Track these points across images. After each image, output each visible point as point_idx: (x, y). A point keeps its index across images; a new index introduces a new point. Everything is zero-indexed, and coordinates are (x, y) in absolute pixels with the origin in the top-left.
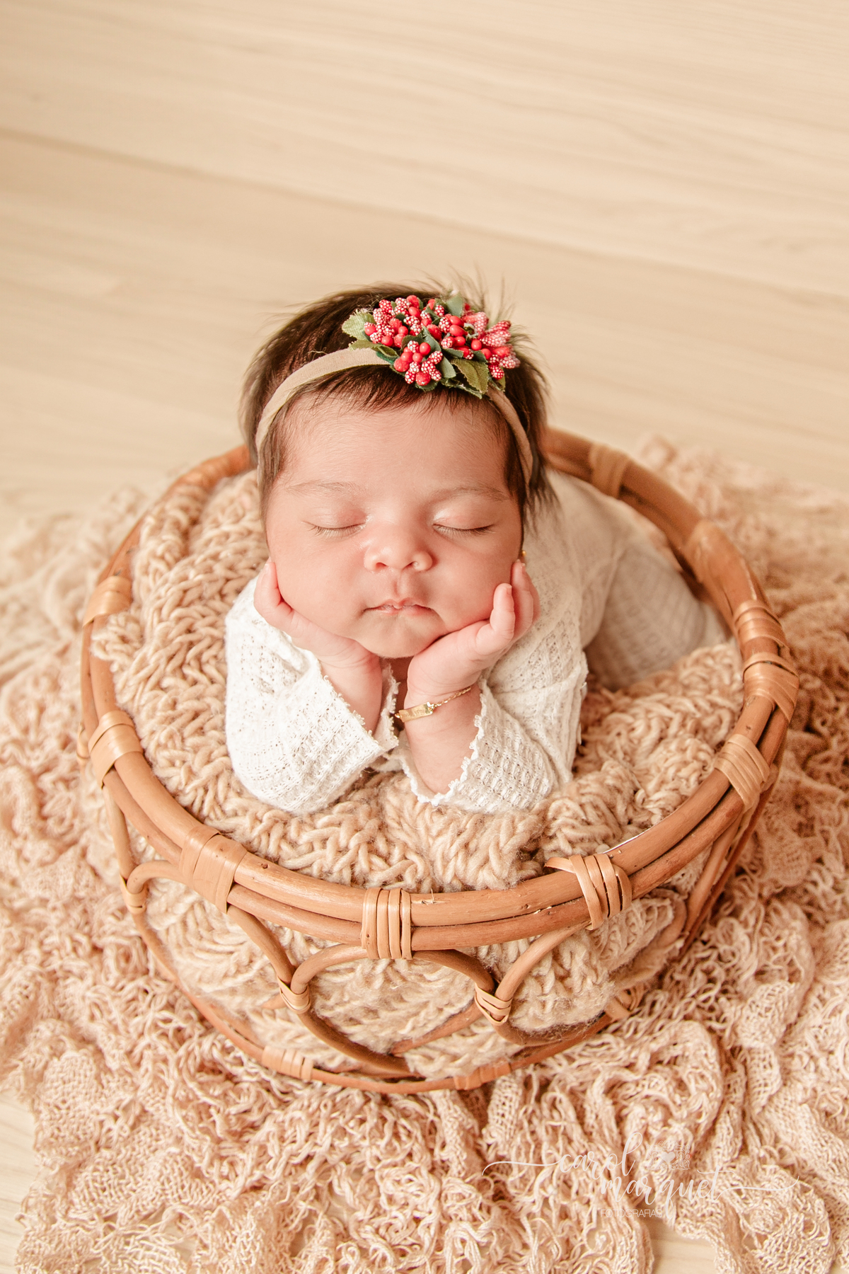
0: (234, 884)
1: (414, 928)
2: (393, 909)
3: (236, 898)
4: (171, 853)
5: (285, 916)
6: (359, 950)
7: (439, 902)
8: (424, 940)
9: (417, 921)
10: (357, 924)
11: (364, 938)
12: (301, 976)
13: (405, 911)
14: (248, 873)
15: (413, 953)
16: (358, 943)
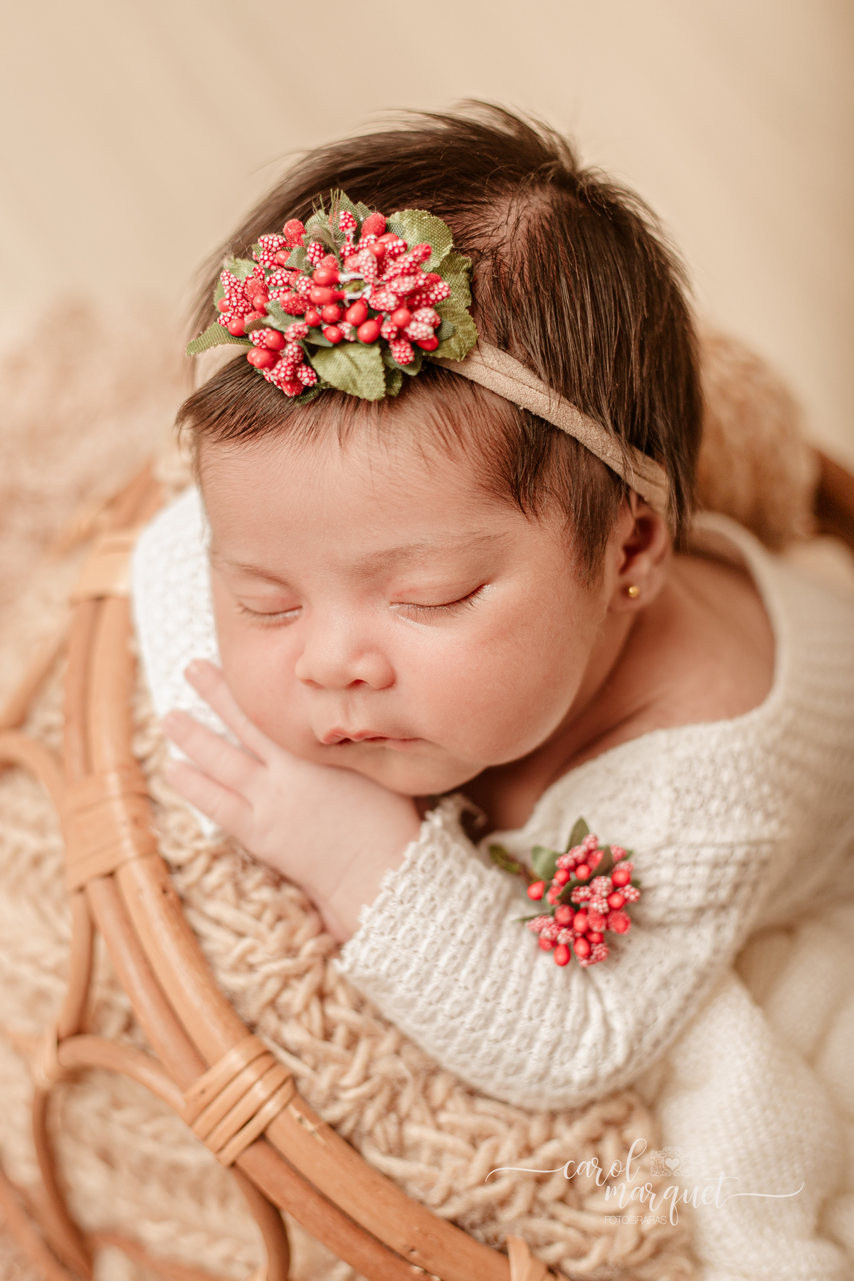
0: (111, 875)
1: (262, 1137)
2: (260, 1091)
3: (98, 892)
4: (75, 764)
5: (132, 970)
6: (176, 1096)
7: (319, 1138)
8: (260, 1165)
9: (273, 1134)
10: (203, 1064)
11: (195, 1089)
12: (81, 1050)
13: (271, 1108)
14: (138, 877)
15: (233, 1165)
16: (184, 1088)
